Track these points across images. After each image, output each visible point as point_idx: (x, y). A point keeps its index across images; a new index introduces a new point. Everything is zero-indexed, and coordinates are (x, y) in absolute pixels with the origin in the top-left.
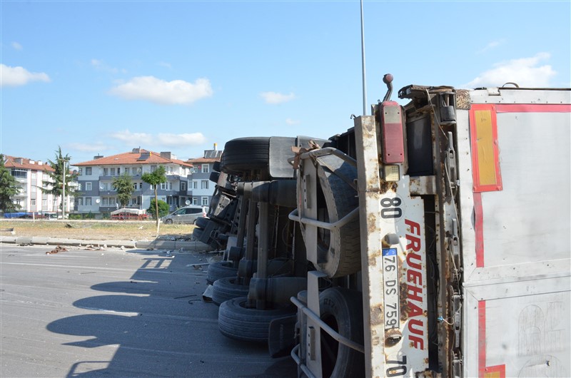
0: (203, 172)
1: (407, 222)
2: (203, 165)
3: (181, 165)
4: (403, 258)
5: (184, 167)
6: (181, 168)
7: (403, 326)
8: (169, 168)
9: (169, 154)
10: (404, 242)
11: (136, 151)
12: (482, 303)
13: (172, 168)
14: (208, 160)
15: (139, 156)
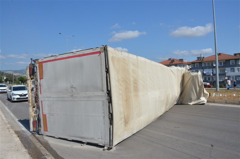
0: (196, 66)
1: (36, 85)
2: (196, 64)
3: (187, 64)
4: (35, 92)
5: (189, 65)
6: (187, 66)
7: (36, 104)
8: (182, 66)
9: (182, 60)
10: (35, 89)
11: (170, 59)
12: (42, 101)
13: (183, 66)
14: (198, 61)
15: (170, 61)
